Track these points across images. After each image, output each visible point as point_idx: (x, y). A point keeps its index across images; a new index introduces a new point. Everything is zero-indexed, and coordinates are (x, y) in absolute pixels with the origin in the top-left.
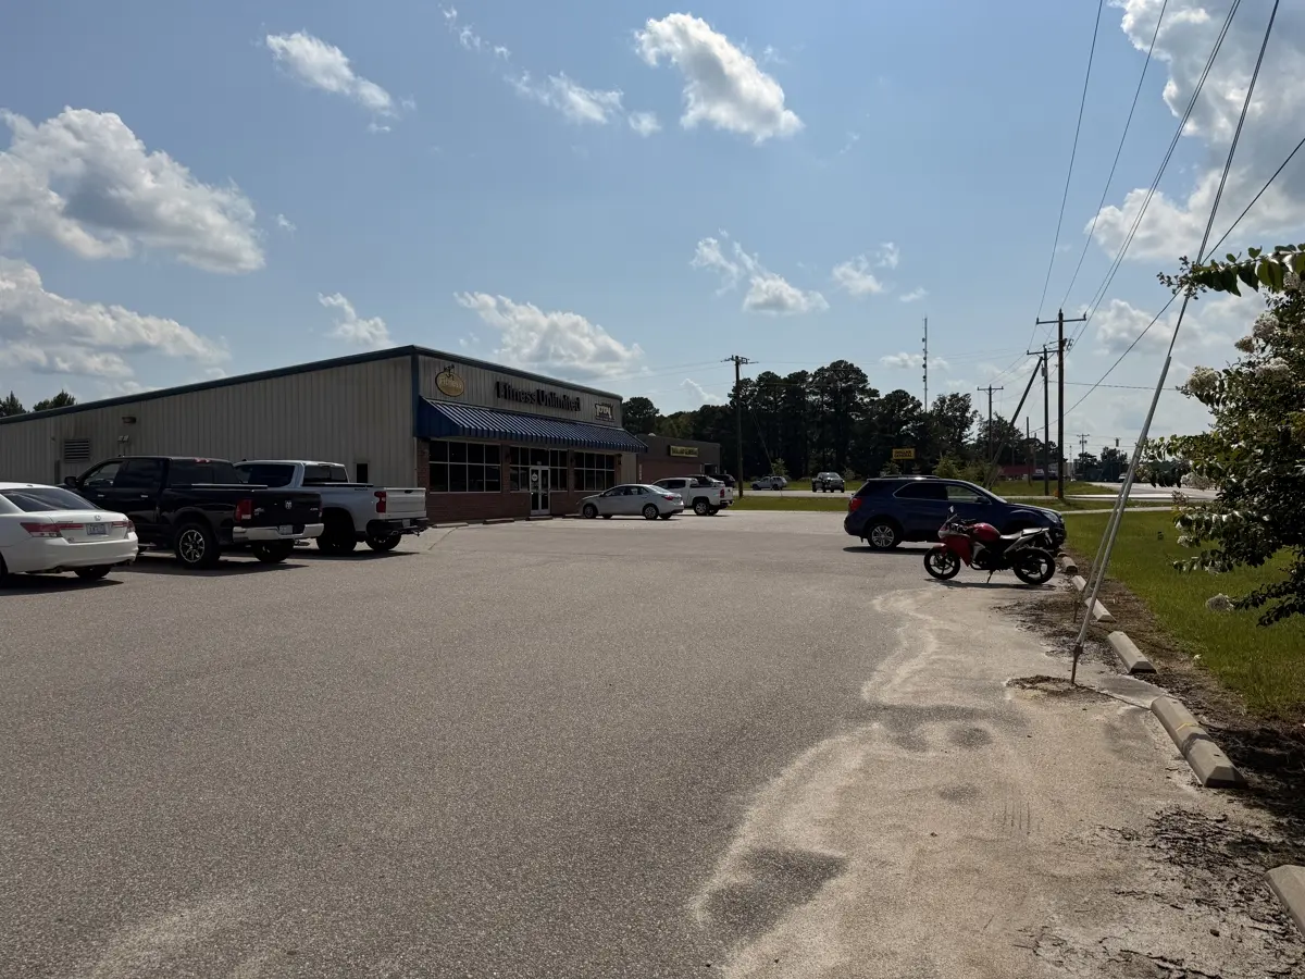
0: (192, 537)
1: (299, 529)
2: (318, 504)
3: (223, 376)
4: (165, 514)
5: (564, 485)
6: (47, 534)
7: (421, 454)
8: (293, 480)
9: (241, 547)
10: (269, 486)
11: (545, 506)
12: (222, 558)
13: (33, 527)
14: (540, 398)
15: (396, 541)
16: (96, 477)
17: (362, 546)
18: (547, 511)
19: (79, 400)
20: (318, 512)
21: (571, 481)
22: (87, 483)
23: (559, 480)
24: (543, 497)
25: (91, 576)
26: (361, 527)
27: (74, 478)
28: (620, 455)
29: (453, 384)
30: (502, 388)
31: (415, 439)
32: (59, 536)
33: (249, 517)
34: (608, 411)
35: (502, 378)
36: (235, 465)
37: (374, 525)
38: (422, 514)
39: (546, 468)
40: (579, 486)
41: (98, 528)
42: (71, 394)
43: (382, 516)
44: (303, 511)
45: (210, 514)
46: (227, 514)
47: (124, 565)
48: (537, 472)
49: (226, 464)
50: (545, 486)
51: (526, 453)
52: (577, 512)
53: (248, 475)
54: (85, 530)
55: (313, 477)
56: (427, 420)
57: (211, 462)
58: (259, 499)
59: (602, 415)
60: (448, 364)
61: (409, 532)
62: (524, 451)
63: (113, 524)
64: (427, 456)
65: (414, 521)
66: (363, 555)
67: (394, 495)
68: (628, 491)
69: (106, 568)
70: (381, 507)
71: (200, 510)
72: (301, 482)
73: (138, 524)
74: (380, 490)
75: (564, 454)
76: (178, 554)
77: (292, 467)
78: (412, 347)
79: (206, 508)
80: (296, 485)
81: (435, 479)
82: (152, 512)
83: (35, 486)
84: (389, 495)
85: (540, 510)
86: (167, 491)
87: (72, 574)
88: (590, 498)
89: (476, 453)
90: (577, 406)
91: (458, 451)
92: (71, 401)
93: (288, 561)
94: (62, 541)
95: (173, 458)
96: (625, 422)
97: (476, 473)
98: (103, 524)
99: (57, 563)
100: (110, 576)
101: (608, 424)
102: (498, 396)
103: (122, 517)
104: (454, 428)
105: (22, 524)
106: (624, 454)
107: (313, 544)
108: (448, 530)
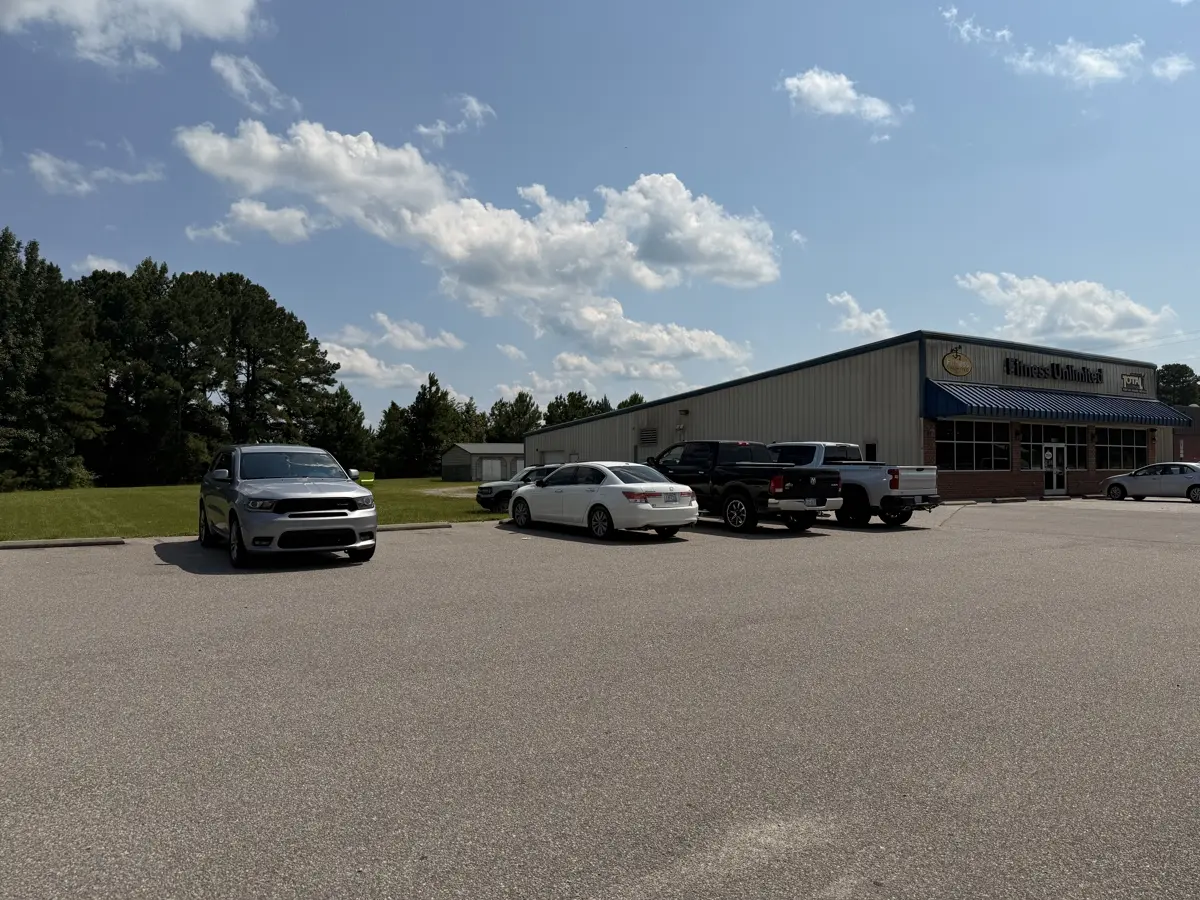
0: (736, 506)
1: (822, 502)
2: (838, 480)
3: (748, 373)
4: (716, 486)
5: (1083, 462)
6: (638, 501)
7: (927, 433)
8: (815, 458)
9: (773, 516)
10: (796, 464)
11: (1060, 485)
12: (759, 525)
13: (629, 494)
14: (1055, 372)
15: (908, 516)
16: (668, 458)
17: (875, 520)
18: (1063, 491)
19: (647, 399)
20: (837, 488)
21: (1092, 459)
22: (661, 462)
23: (1077, 457)
24: (1057, 476)
25: (666, 534)
26: (875, 502)
27: (652, 458)
28: (1154, 430)
29: (961, 364)
30: (1011, 364)
31: (922, 419)
32: (646, 502)
33: (781, 490)
34: (1138, 381)
35: (1012, 354)
36: (768, 446)
37: (888, 501)
38: (933, 491)
39: (1062, 445)
40: (1101, 463)
41: (672, 497)
42: (640, 394)
43: (895, 493)
44: (825, 486)
45: (752, 488)
46: (764, 488)
47: (689, 527)
48: (1051, 449)
49: (760, 445)
50: (1060, 464)
51: (1037, 431)
52: (1101, 492)
53: (777, 455)
54: (663, 498)
55: (832, 456)
56: (933, 400)
57: (751, 444)
58: (790, 475)
59: (1132, 387)
60: (955, 345)
61: (920, 508)
62: (1037, 428)
63: (682, 494)
64: (933, 435)
65: (925, 498)
66: (876, 528)
67: (907, 472)
68: (1166, 470)
69: (676, 528)
70: (894, 484)
71: (743, 484)
72: (822, 461)
73: (698, 495)
74: (892, 468)
75: (1083, 431)
76: (726, 519)
77: (813, 449)
78: (920, 332)
79: (748, 483)
80: (818, 463)
81: (942, 457)
82: (706, 485)
83: (631, 464)
84: (902, 473)
85: (1055, 490)
86: (717, 469)
87: (652, 532)
88: (1116, 478)
89: (983, 430)
90: (1098, 377)
91: (965, 430)
92: (641, 400)
93: (812, 530)
94: (648, 506)
95: (721, 441)
96: (1160, 393)
97: (984, 451)
98: (675, 494)
99: (644, 523)
100: (679, 535)
101: (1138, 395)
102: (1008, 373)
103: (687, 489)
104: (960, 407)
105: (624, 493)
106: (1158, 428)
107: (833, 516)
108: (957, 507)
